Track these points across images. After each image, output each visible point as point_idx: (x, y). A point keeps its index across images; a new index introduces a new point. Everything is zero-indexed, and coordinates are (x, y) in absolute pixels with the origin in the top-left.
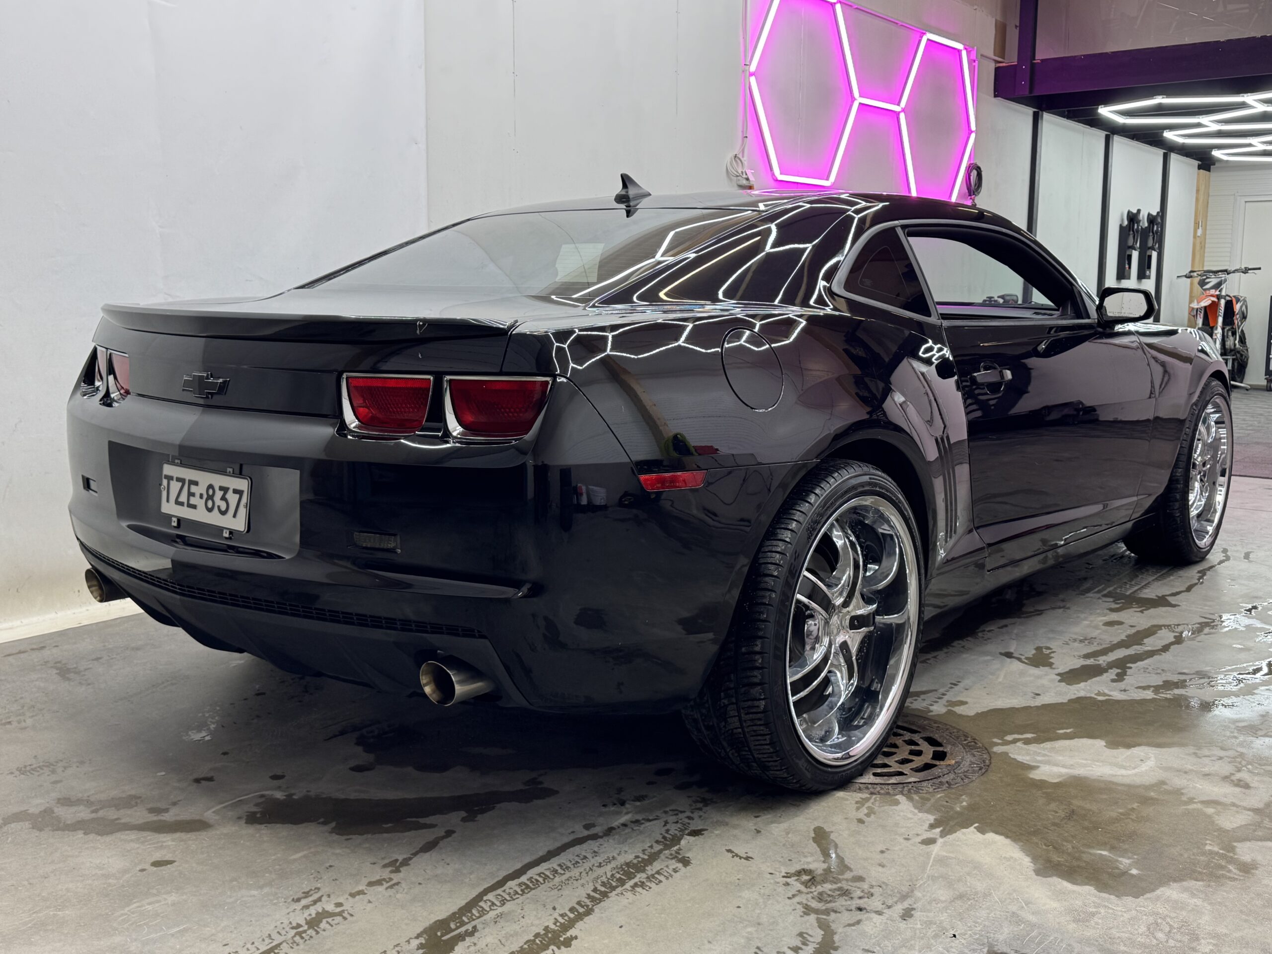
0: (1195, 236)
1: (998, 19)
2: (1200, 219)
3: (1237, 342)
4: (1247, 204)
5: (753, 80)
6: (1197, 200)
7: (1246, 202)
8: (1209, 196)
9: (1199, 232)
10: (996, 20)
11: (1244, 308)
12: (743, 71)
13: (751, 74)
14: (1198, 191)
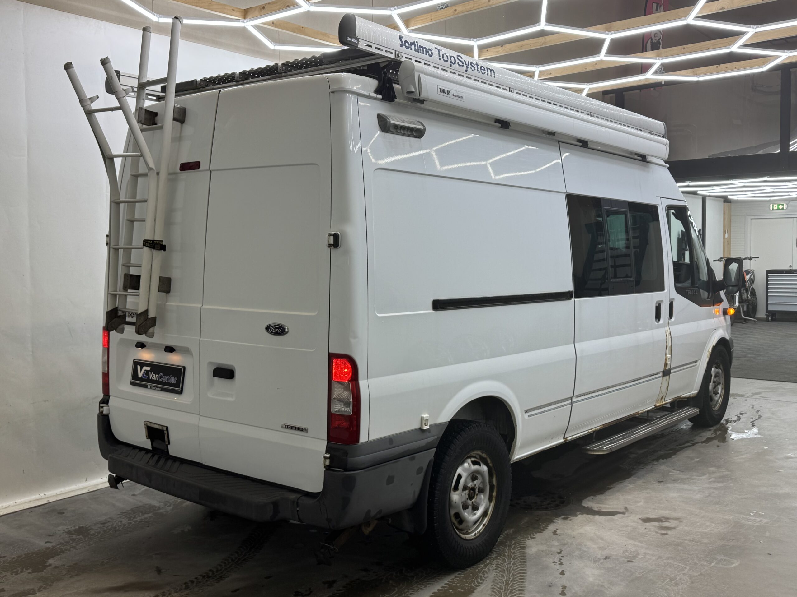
0: (724, 238)
2: (727, 228)
3: (749, 295)
4: (752, 220)
6: (724, 219)
7: (751, 219)
8: (731, 216)
9: (726, 236)
11: (752, 277)
14: (724, 214)
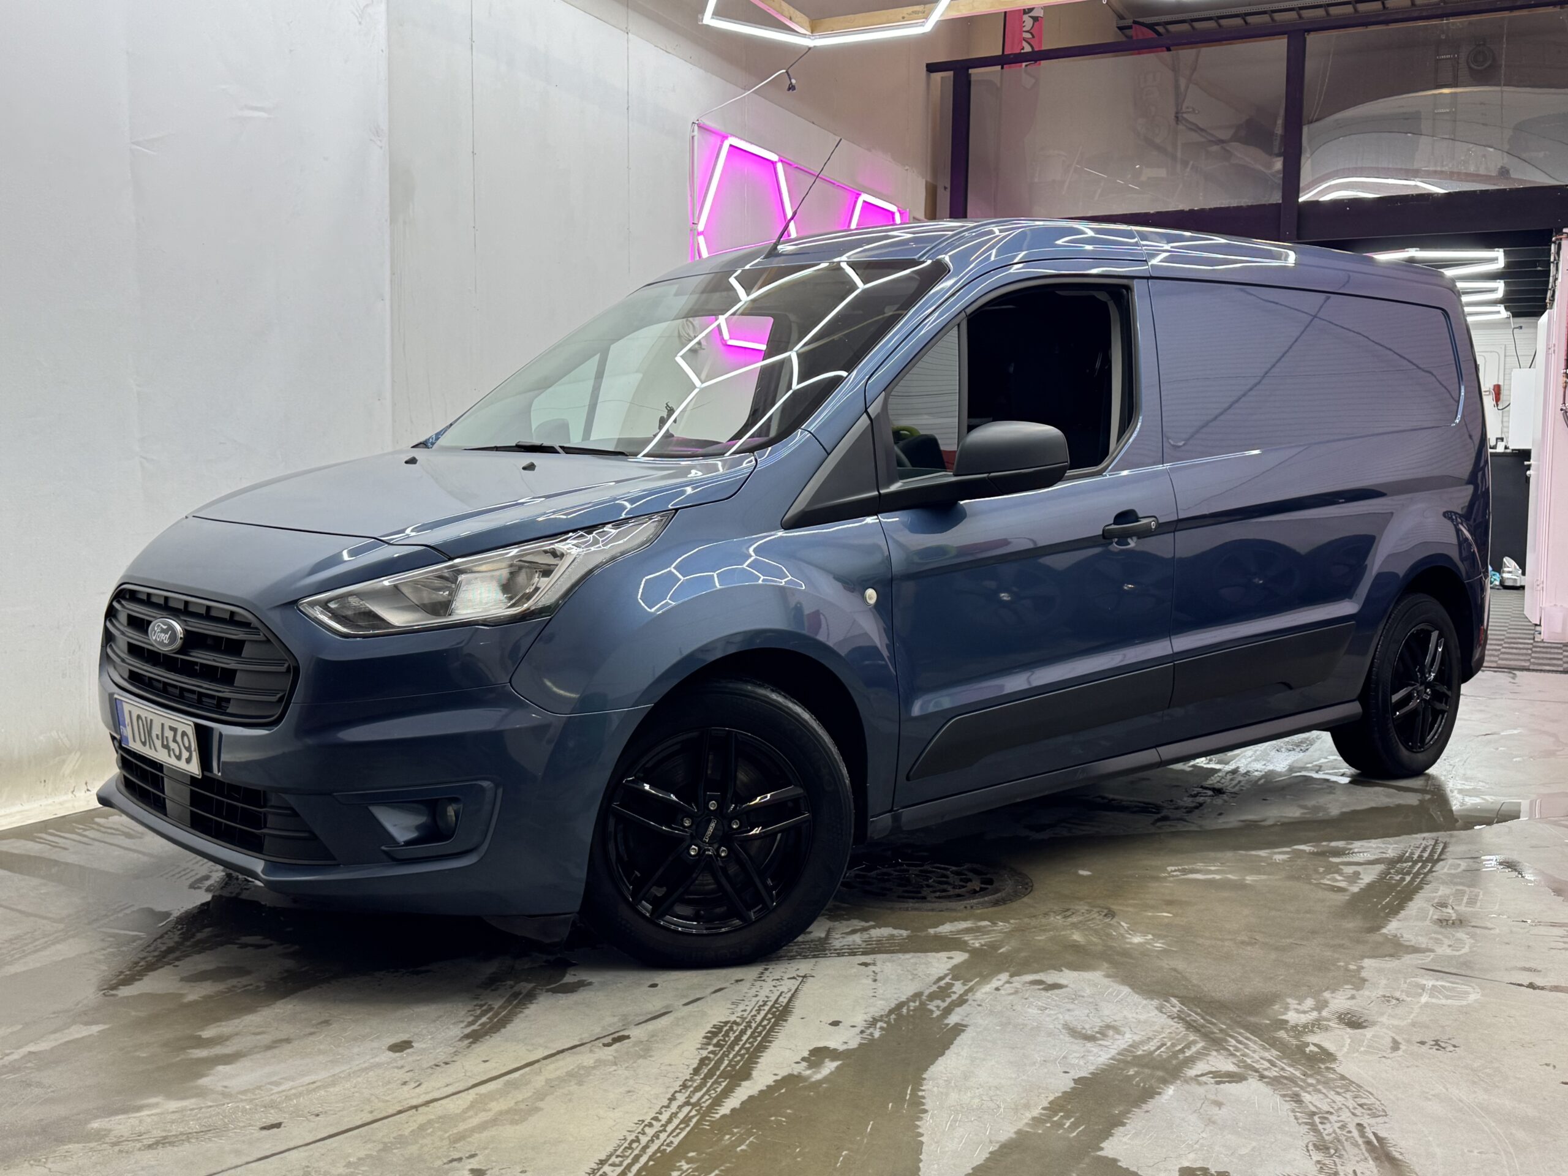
1: (929, 180)
5: (701, 239)
10: (926, 182)
12: (691, 230)
13: (699, 234)
